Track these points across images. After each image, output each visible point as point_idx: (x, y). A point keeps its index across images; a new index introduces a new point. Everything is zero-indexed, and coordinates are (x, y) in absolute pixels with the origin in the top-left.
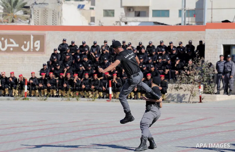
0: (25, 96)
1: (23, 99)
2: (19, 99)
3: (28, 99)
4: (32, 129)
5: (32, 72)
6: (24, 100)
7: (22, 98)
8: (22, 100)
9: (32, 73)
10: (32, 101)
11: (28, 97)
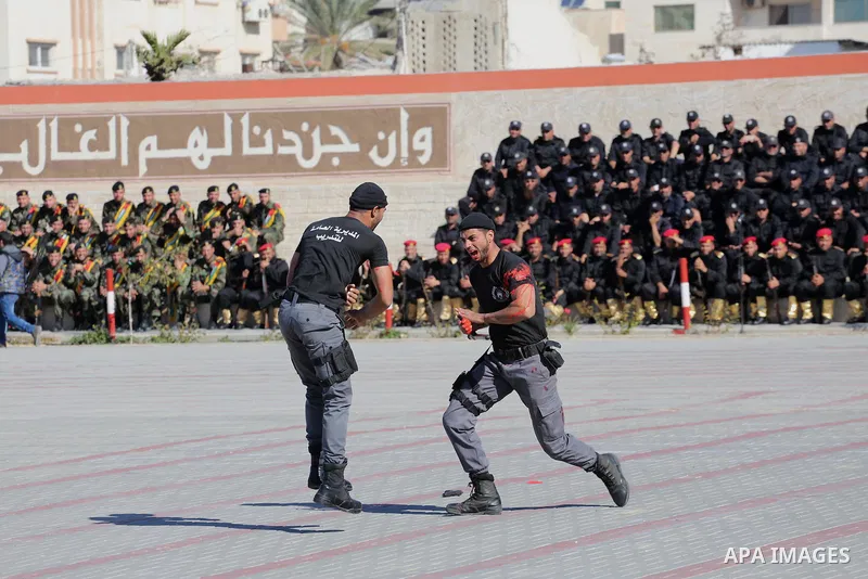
0: (386, 324)
1: (381, 335)
2: (367, 334)
3: (397, 335)
4: (412, 436)
5: (405, 240)
6: (385, 339)
7: (378, 331)
8: (379, 340)
9: (407, 244)
10: (411, 339)
11: (398, 329)
